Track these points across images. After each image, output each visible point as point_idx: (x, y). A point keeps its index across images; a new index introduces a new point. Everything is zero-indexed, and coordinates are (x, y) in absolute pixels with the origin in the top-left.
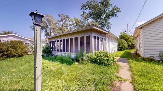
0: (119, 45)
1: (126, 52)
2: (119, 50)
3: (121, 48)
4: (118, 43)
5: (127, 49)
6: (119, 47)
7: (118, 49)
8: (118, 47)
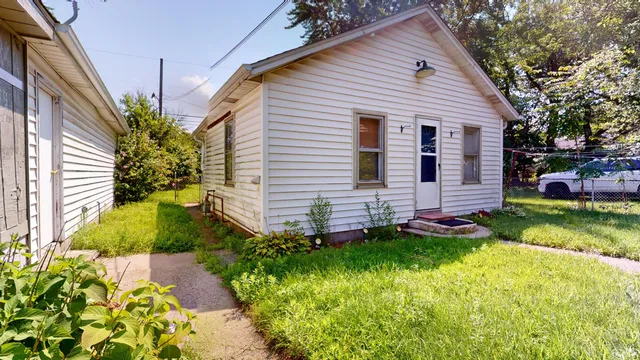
0: (124, 163)
1: (162, 205)
2: (121, 198)
3: (133, 182)
4: (117, 152)
5: (169, 187)
6: (124, 180)
7: (116, 189)
8: (117, 178)
